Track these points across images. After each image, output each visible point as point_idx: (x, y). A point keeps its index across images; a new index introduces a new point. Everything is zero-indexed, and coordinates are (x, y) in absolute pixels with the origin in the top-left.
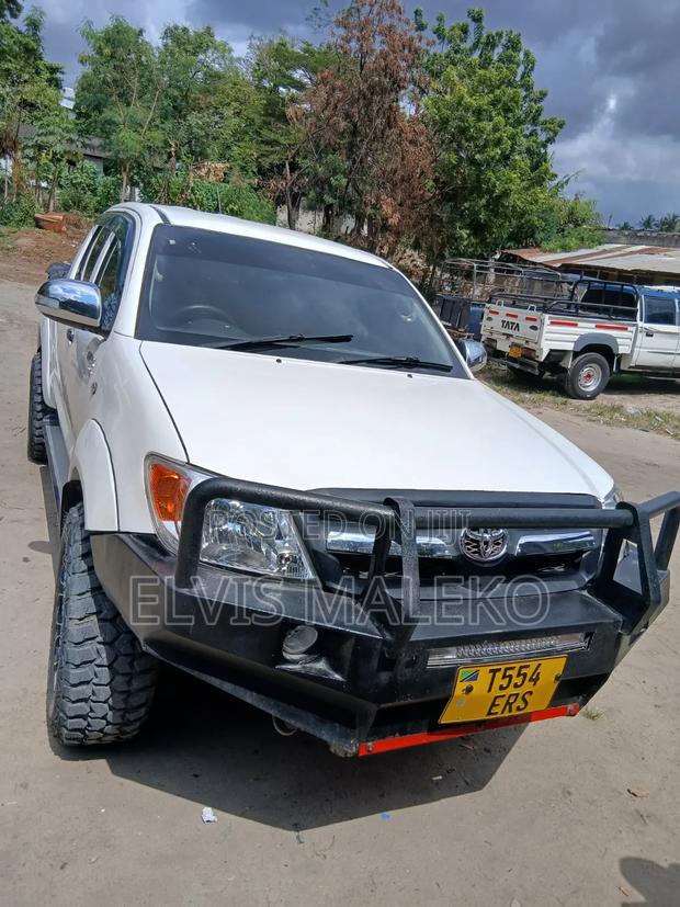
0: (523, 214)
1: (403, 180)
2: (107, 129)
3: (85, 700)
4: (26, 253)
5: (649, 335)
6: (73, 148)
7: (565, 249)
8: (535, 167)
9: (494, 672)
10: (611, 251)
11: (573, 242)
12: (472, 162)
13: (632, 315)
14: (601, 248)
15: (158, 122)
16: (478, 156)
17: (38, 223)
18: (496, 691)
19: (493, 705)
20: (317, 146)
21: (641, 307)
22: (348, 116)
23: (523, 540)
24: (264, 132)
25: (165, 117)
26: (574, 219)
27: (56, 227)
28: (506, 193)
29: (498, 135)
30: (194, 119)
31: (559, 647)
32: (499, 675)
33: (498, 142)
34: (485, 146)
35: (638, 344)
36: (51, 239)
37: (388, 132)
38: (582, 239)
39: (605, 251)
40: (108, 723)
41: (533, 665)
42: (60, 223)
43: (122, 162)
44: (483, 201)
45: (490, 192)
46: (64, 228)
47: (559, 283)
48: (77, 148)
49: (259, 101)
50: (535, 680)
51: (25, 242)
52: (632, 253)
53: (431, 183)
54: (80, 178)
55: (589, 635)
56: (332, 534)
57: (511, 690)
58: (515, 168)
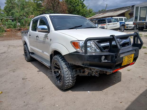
0: (82, 13)
1: (63, 11)
2: (13, 14)
3: (68, 80)
4: (5, 36)
5: (109, 25)
6: (7, 18)
7: (90, 17)
8: (82, 5)
9: (127, 57)
10: (97, 15)
11: (91, 15)
12: (73, 6)
13: (105, 23)
14: (95, 15)
15: (21, 11)
16: (74, 5)
17: (5, 31)
18: (128, 60)
19: (127, 62)
20: (48, 9)
21: (107, 21)
22: (52, 3)
23: (123, 41)
24: (38, 9)
25: (21, 10)
26: (90, 12)
27: (8, 31)
28: (80, 10)
29: (76, 1)
30: (25, 9)
31: (133, 53)
32: (128, 57)
33: (76, 2)
34: (75, 3)
35: (107, 26)
36: (9, 33)
37: (59, 5)
38: (92, 15)
39: (96, 16)
40: (71, 83)
41: (131, 55)
42: (9, 30)
43: (16, 19)
44: (76, 12)
45: (77, 10)
46: (10, 31)
47: (93, 21)
48: (8, 18)
49: (35, 5)
50: (131, 58)
51: (5, 34)
52: (100, 15)
53: (67, 11)
54: (9, 23)
55: (135, 51)
56: (101, 44)
57: (129, 60)
58: (80, 6)
